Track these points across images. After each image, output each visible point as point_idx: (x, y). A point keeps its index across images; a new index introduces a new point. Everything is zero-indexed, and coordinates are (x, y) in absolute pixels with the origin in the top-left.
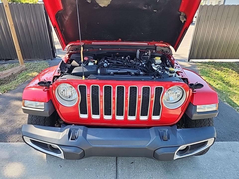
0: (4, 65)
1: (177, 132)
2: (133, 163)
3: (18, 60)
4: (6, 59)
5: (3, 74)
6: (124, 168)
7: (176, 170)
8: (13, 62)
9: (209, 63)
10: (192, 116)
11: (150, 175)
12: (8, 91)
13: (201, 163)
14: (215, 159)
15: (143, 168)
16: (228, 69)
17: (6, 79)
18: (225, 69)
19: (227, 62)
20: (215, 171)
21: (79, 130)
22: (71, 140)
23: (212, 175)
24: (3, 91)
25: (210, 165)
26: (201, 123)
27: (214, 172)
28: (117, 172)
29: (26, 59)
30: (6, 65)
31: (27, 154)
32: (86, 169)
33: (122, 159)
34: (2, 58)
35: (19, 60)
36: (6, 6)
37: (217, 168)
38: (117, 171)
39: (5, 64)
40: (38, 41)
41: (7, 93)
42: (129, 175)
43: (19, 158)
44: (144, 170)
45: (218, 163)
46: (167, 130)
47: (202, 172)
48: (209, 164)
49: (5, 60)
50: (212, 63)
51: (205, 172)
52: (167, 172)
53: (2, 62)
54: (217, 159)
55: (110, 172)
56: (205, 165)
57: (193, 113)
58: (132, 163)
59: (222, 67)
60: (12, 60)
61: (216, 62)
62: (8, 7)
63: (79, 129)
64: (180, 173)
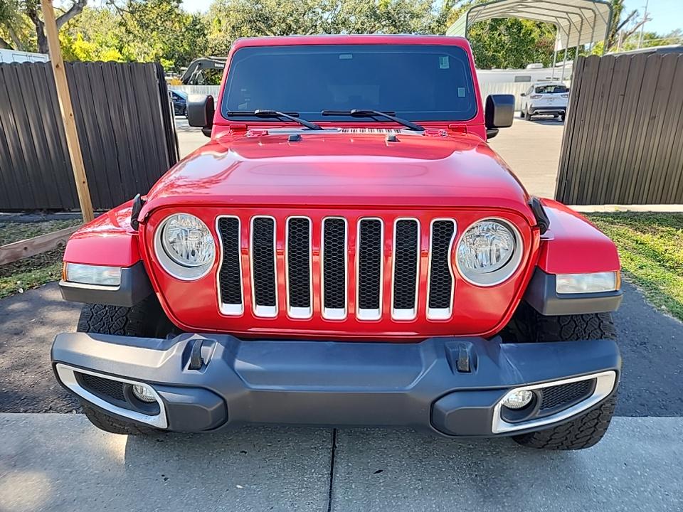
0: (40, 224)
1: (502, 351)
2: (382, 471)
3: (81, 211)
4: (48, 210)
5: (35, 243)
6: (353, 487)
7: (514, 494)
8: (68, 217)
9: (616, 215)
10: (542, 305)
11: (434, 506)
12: (41, 284)
13: (593, 476)
14: (637, 465)
15: (411, 485)
16: (672, 229)
17: (42, 261)
18: (664, 229)
19: (670, 213)
20: (638, 499)
21: (213, 345)
22: (189, 368)
23: (626, 508)
24: (28, 284)
25: (620, 480)
26: (575, 327)
27: (634, 501)
28: (330, 495)
29: (102, 210)
30: (46, 223)
31: (72, 444)
32: (239, 486)
33: (348, 461)
34: (39, 207)
35: (83, 212)
36: (57, 66)
37: (642, 489)
38: (330, 493)
39: (44, 221)
40: (136, 158)
41: (37, 291)
42: (369, 505)
43: (47, 453)
44: (416, 492)
45: (644, 476)
46: (471, 344)
47: (595, 500)
48: (616, 478)
49: (45, 212)
50: (626, 215)
51: (605, 500)
52: (485, 497)
53: (37, 217)
54: (644, 464)
55: (311, 496)
56: (604, 479)
57: (545, 297)
58: (377, 472)
59: (655, 226)
60: (64, 211)
61: (635, 214)
62: (61, 69)
63: (213, 342)
64: (528, 502)
